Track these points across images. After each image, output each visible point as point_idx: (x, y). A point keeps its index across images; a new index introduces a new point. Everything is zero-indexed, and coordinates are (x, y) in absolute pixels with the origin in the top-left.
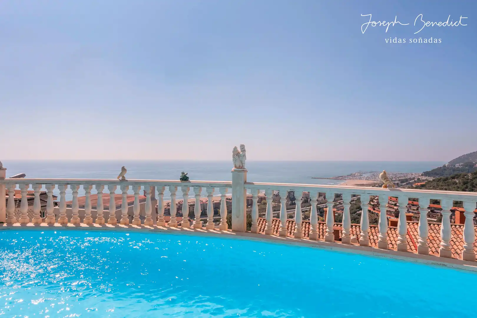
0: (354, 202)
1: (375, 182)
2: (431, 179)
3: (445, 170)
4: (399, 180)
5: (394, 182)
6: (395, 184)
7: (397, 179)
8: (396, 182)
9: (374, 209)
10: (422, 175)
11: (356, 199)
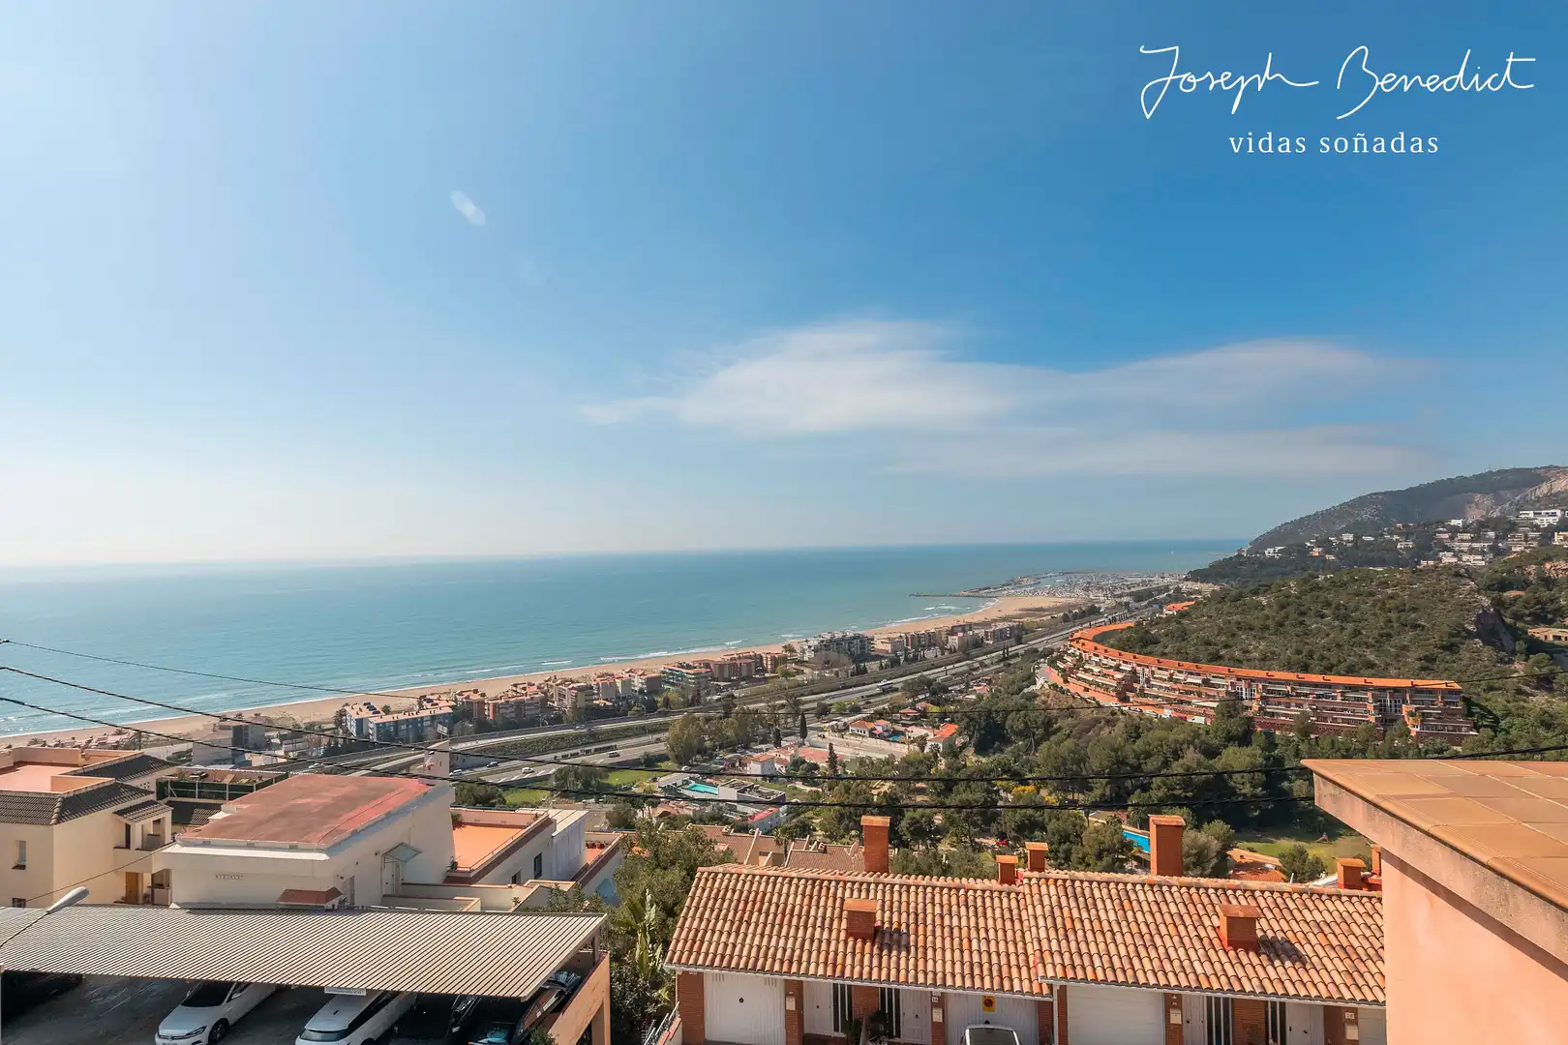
0: (1019, 659)
1: (1072, 600)
2: (1208, 588)
3: (1241, 564)
4: (1130, 594)
5: (1118, 600)
6: (1120, 603)
7: (1127, 591)
8: (1125, 599)
9: (1066, 681)
10: (1186, 579)
11: (1022, 652)
